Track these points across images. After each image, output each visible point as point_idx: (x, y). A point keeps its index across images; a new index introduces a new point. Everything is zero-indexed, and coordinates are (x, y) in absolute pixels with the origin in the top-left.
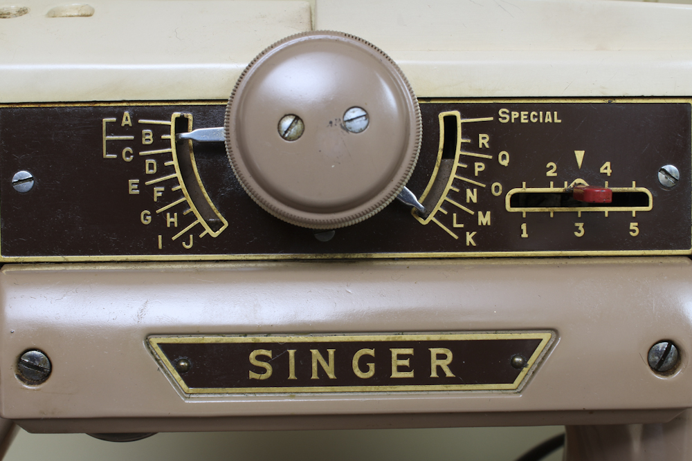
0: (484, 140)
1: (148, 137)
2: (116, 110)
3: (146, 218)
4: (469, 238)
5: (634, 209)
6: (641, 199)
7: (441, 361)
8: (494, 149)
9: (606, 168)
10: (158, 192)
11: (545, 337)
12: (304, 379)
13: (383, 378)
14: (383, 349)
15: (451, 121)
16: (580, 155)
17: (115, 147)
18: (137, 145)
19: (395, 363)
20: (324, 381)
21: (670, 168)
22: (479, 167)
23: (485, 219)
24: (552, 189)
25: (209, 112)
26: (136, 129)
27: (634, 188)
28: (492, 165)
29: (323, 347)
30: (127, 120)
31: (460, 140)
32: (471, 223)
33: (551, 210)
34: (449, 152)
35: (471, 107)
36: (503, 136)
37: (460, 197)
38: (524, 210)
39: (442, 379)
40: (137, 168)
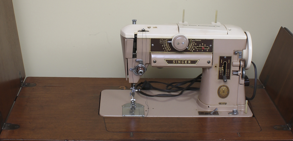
0: (194, 42)
1: (164, 41)
2: (161, 39)
3: (164, 48)
4: (192, 51)
5: (207, 49)
6: (208, 48)
7: (189, 62)
8: (195, 43)
9: (205, 45)
10: (165, 46)
11: (198, 60)
12: (178, 63)
13: (184, 63)
14: (184, 61)
15: (191, 41)
16: (203, 44)
17: (161, 42)
18: (163, 42)
19: (185, 62)
20: (179, 63)
21: (211, 45)
22: (193, 45)
23: (194, 49)
24: (200, 47)
25: (171, 40)
26: (163, 41)
27: (207, 47)
28: (195, 45)
29: (179, 61)
30: (162, 40)
31: (192, 42)
32: (193, 50)
33: (200, 49)
34: (191, 43)
35: (193, 40)
36: (196, 42)
37: (192, 47)
38: (197, 49)
39: (189, 63)
40: (163, 44)
